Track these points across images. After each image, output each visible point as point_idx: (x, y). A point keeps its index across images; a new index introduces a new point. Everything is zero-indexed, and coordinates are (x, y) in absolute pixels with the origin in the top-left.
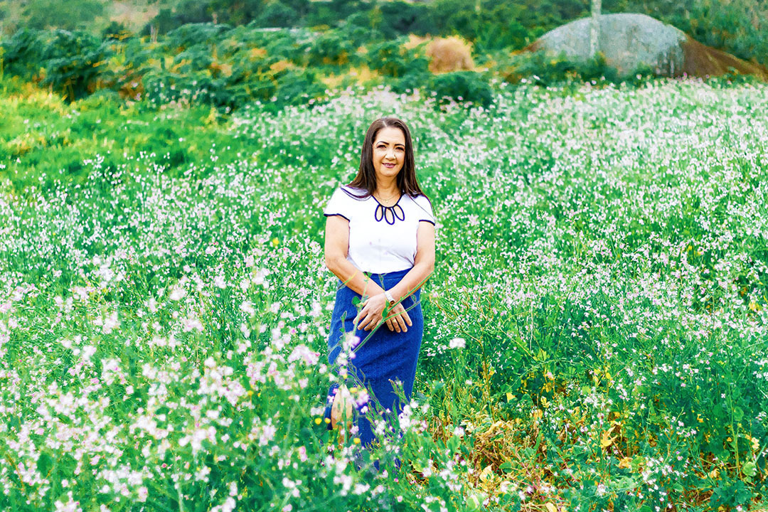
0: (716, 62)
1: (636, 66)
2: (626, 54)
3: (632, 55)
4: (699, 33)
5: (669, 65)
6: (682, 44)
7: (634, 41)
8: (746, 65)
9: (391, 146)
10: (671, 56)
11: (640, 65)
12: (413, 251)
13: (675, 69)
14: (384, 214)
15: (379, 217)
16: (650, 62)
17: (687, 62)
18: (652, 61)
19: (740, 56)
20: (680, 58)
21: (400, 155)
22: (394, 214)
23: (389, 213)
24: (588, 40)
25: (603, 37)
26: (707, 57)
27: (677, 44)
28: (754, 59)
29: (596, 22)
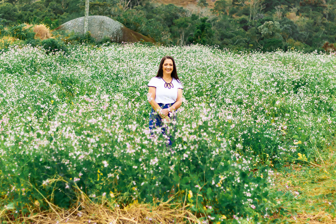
0: (135, 36)
1: (103, 37)
2: (99, 32)
3: (101, 32)
4: (127, 24)
5: (117, 37)
6: (122, 29)
7: (102, 27)
8: (146, 37)
9: (168, 65)
10: (118, 34)
11: (105, 37)
12: (176, 97)
13: (119, 39)
14: (167, 85)
15: (166, 86)
16: (109, 36)
17: (124, 36)
18: (110, 35)
19: (143, 34)
20: (121, 34)
21: (172, 67)
22: (170, 85)
23: (168, 85)
24: (84, 26)
25: (90, 25)
26: (131, 34)
27: (120, 29)
28: (149, 36)
29: (86, 19)
